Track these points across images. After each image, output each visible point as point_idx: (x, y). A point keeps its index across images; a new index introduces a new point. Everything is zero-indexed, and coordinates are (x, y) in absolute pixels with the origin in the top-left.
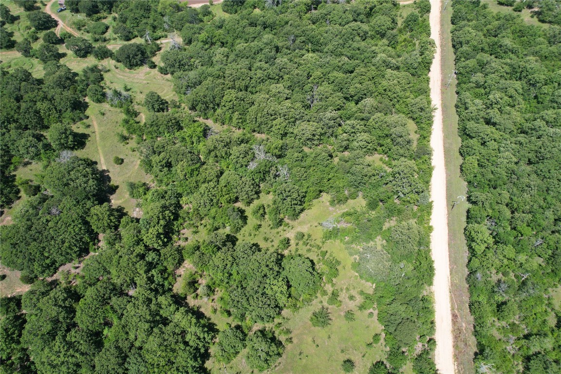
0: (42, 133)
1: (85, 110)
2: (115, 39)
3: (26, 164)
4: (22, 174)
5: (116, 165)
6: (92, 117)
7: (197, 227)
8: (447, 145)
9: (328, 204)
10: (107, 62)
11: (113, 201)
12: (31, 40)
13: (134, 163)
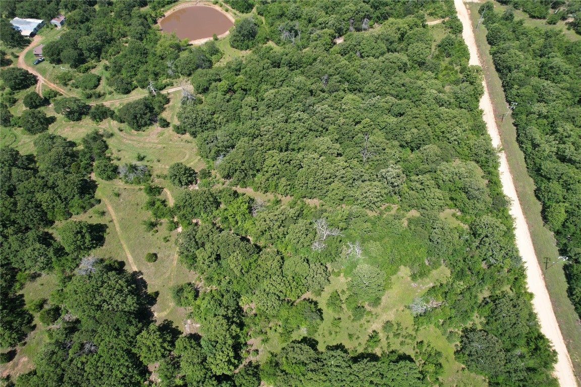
0: (46, 230)
1: (94, 192)
2: (111, 93)
3: (34, 277)
4: (31, 293)
5: (149, 263)
6: (105, 200)
7: (266, 333)
8: (520, 189)
9: (409, 279)
10: (107, 124)
11: (156, 314)
12: (8, 104)
13: (171, 257)
